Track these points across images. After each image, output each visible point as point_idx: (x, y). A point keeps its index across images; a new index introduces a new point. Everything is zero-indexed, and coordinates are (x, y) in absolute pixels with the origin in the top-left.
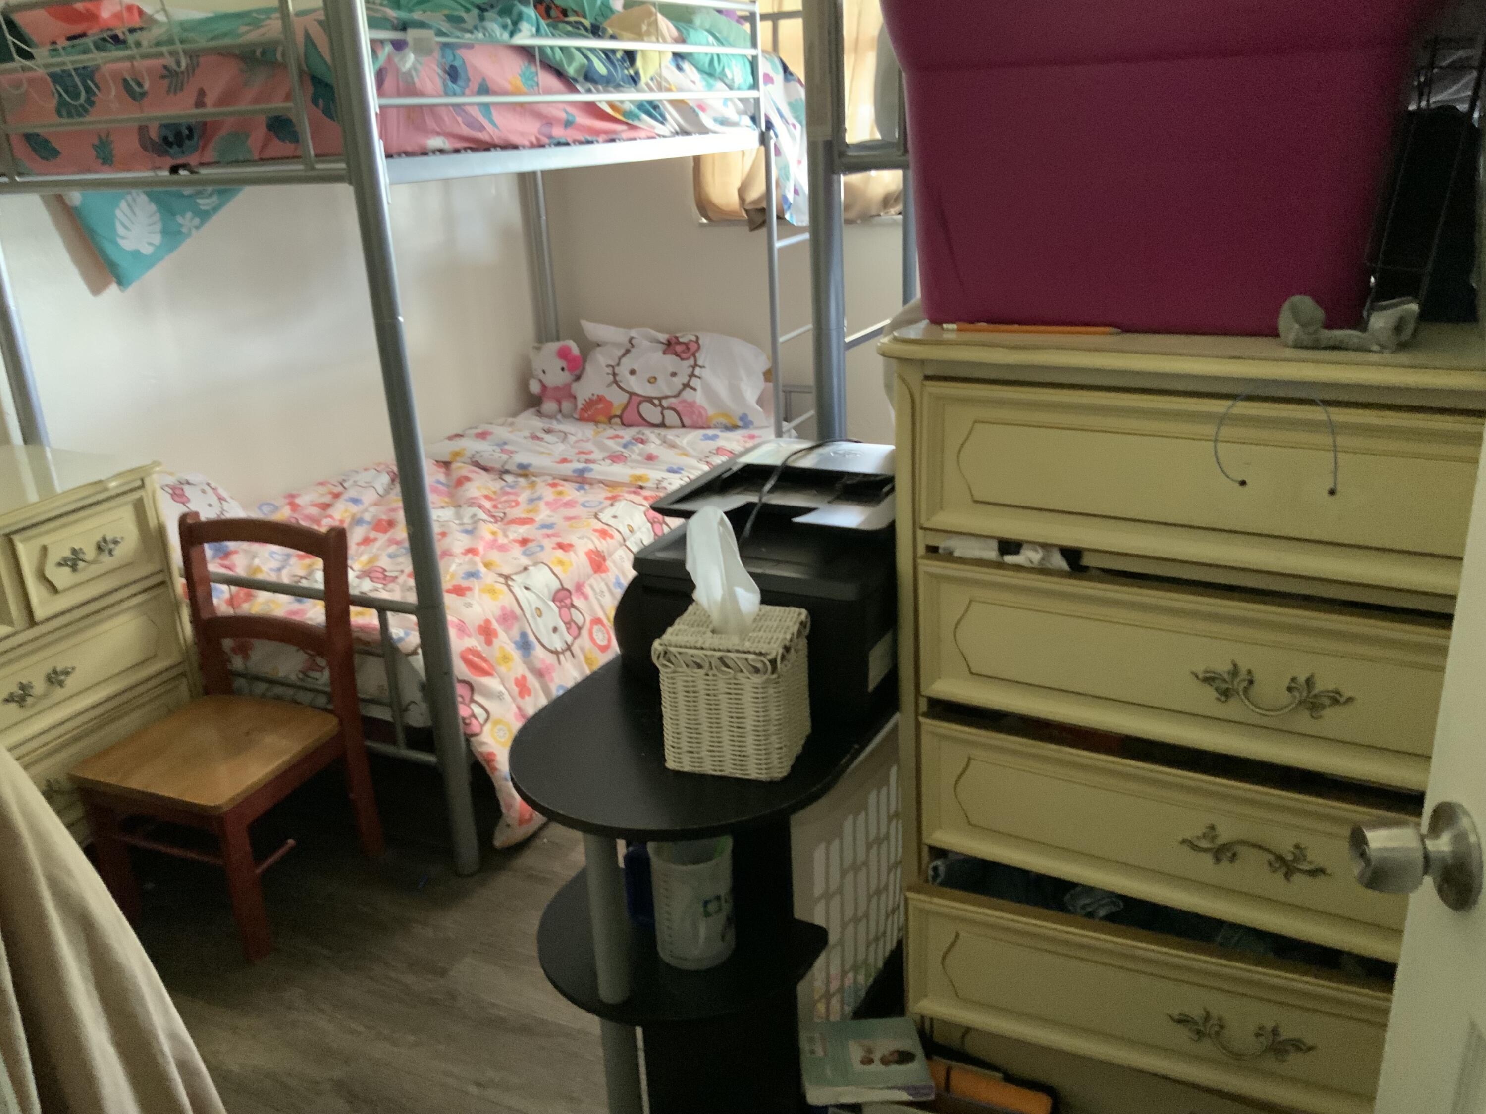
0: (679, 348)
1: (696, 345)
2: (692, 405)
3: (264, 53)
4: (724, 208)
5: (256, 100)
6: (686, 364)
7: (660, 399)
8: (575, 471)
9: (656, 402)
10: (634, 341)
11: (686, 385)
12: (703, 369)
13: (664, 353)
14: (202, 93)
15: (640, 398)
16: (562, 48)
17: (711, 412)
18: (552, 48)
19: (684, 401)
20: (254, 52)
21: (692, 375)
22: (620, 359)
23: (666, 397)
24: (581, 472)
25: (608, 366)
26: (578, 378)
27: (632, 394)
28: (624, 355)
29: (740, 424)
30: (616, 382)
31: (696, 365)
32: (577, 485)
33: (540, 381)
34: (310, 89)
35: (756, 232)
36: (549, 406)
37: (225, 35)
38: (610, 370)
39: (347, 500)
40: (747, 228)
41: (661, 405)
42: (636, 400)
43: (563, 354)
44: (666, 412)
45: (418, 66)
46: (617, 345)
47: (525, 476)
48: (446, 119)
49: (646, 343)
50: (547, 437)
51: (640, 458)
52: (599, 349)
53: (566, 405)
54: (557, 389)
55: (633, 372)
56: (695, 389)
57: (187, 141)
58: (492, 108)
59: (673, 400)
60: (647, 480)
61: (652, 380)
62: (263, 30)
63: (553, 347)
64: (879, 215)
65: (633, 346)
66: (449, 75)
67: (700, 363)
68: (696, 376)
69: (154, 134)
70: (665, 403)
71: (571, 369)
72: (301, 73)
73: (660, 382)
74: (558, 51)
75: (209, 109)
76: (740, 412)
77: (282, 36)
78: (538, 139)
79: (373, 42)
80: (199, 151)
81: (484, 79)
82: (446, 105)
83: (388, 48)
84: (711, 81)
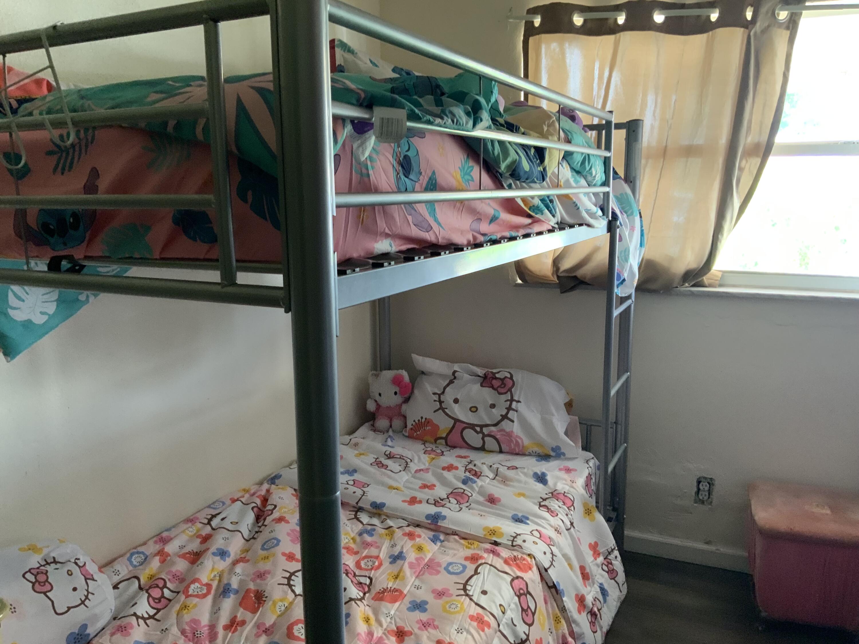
0: (496, 383)
1: (511, 381)
2: (509, 435)
3: (178, 126)
4: (538, 273)
5: (162, 189)
6: (503, 397)
7: (482, 426)
8: (428, 517)
9: (478, 429)
10: (456, 374)
11: (505, 417)
12: (519, 403)
13: (482, 386)
14: (95, 173)
15: (465, 425)
16: (501, 143)
17: (526, 441)
18: (492, 141)
19: (503, 430)
20: (165, 124)
21: (509, 409)
22: (445, 388)
23: (487, 426)
24: (435, 518)
25: (434, 394)
26: (407, 400)
27: (457, 421)
28: (448, 385)
29: (553, 454)
30: (442, 408)
31: (512, 400)
32: (431, 534)
33: (376, 401)
34: (238, 177)
35: (565, 294)
36: (382, 423)
37: (130, 103)
38: (436, 398)
39: (214, 554)
40: (558, 290)
41: (481, 432)
42: (461, 426)
43: (397, 381)
44: (486, 439)
45: (374, 156)
46: (442, 376)
47: (379, 515)
48: (398, 219)
49: (466, 376)
50: (389, 462)
51: (481, 499)
52: (424, 377)
53: (397, 423)
54: (389, 408)
55: (456, 401)
56: (513, 421)
57: (71, 232)
58: (436, 204)
59: (493, 428)
60: (501, 535)
61: (474, 409)
62: (179, 99)
63: (388, 375)
64: (677, 287)
65: (455, 378)
66: (403, 167)
67: (516, 398)
68: (514, 410)
69: (32, 221)
70: (486, 431)
71: (402, 394)
72: (229, 154)
73: (481, 411)
74: (497, 145)
75: (101, 196)
76: (554, 444)
77: (207, 105)
78: (475, 238)
79: (336, 118)
80: (84, 244)
81: (434, 173)
82: (398, 203)
83: (349, 128)
84: (578, 178)
